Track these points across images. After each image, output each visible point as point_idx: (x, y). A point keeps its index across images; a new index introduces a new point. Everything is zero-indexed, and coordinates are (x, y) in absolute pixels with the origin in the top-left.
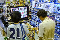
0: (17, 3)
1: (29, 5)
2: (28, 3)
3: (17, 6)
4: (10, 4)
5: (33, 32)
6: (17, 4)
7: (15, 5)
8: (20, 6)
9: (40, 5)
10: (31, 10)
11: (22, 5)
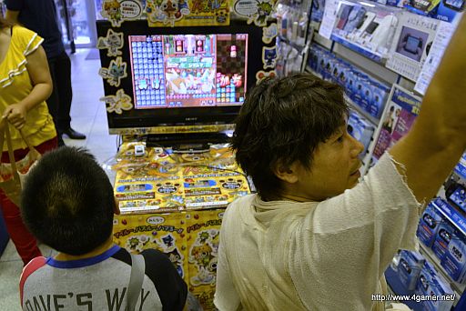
2: (255, 7)
3: (173, 23)
4: (117, 9)
6: (169, 9)
7: (157, 17)
8: (189, 23)
9: (367, 23)
10: (273, 55)
11: (206, 17)
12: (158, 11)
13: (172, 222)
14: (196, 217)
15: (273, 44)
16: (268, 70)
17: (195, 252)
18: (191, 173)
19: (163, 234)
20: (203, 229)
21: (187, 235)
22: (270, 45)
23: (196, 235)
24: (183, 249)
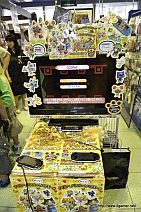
0: (60, 43)
1: (116, 53)
2: (112, 46)
3: (63, 57)
4: (32, 50)
5: (92, 194)
6: (60, 49)
7: (54, 54)
8: (72, 57)
10: (123, 75)
11: (82, 53)
12: (55, 51)
13: (49, 183)
14: (65, 181)
15: (122, 68)
16: (119, 84)
17: (64, 201)
18: (68, 146)
19: (43, 189)
20: (69, 189)
21: (59, 191)
22: (120, 70)
23: (65, 192)
24: (56, 198)
